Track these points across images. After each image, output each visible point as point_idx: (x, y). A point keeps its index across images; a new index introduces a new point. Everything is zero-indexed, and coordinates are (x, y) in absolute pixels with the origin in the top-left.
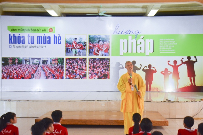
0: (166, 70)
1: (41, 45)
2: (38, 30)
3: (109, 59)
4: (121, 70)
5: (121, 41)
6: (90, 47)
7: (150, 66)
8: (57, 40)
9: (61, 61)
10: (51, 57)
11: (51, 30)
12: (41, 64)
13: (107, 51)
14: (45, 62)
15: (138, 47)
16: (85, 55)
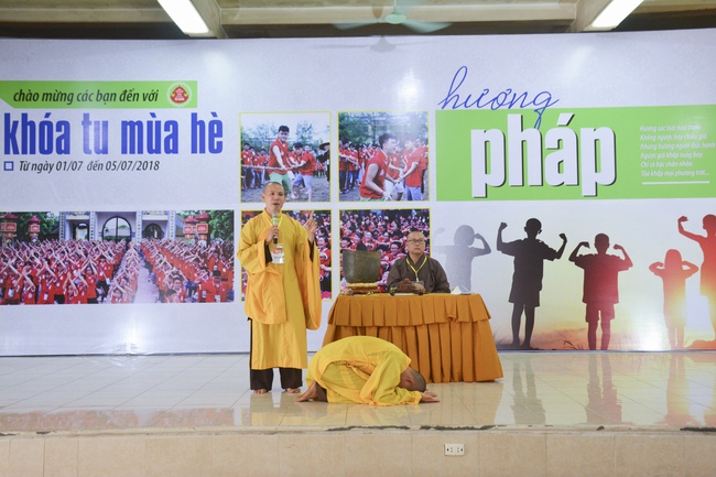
0: (673, 256)
1: (136, 157)
2: (128, 96)
3: (425, 214)
4: (477, 261)
5: (477, 138)
6: (344, 164)
7: (602, 241)
8: (207, 136)
9: (220, 223)
10: (181, 209)
11: (180, 95)
12: (138, 239)
13: (418, 179)
14: (153, 229)
15: (551, 160)
16: (326, 197)
